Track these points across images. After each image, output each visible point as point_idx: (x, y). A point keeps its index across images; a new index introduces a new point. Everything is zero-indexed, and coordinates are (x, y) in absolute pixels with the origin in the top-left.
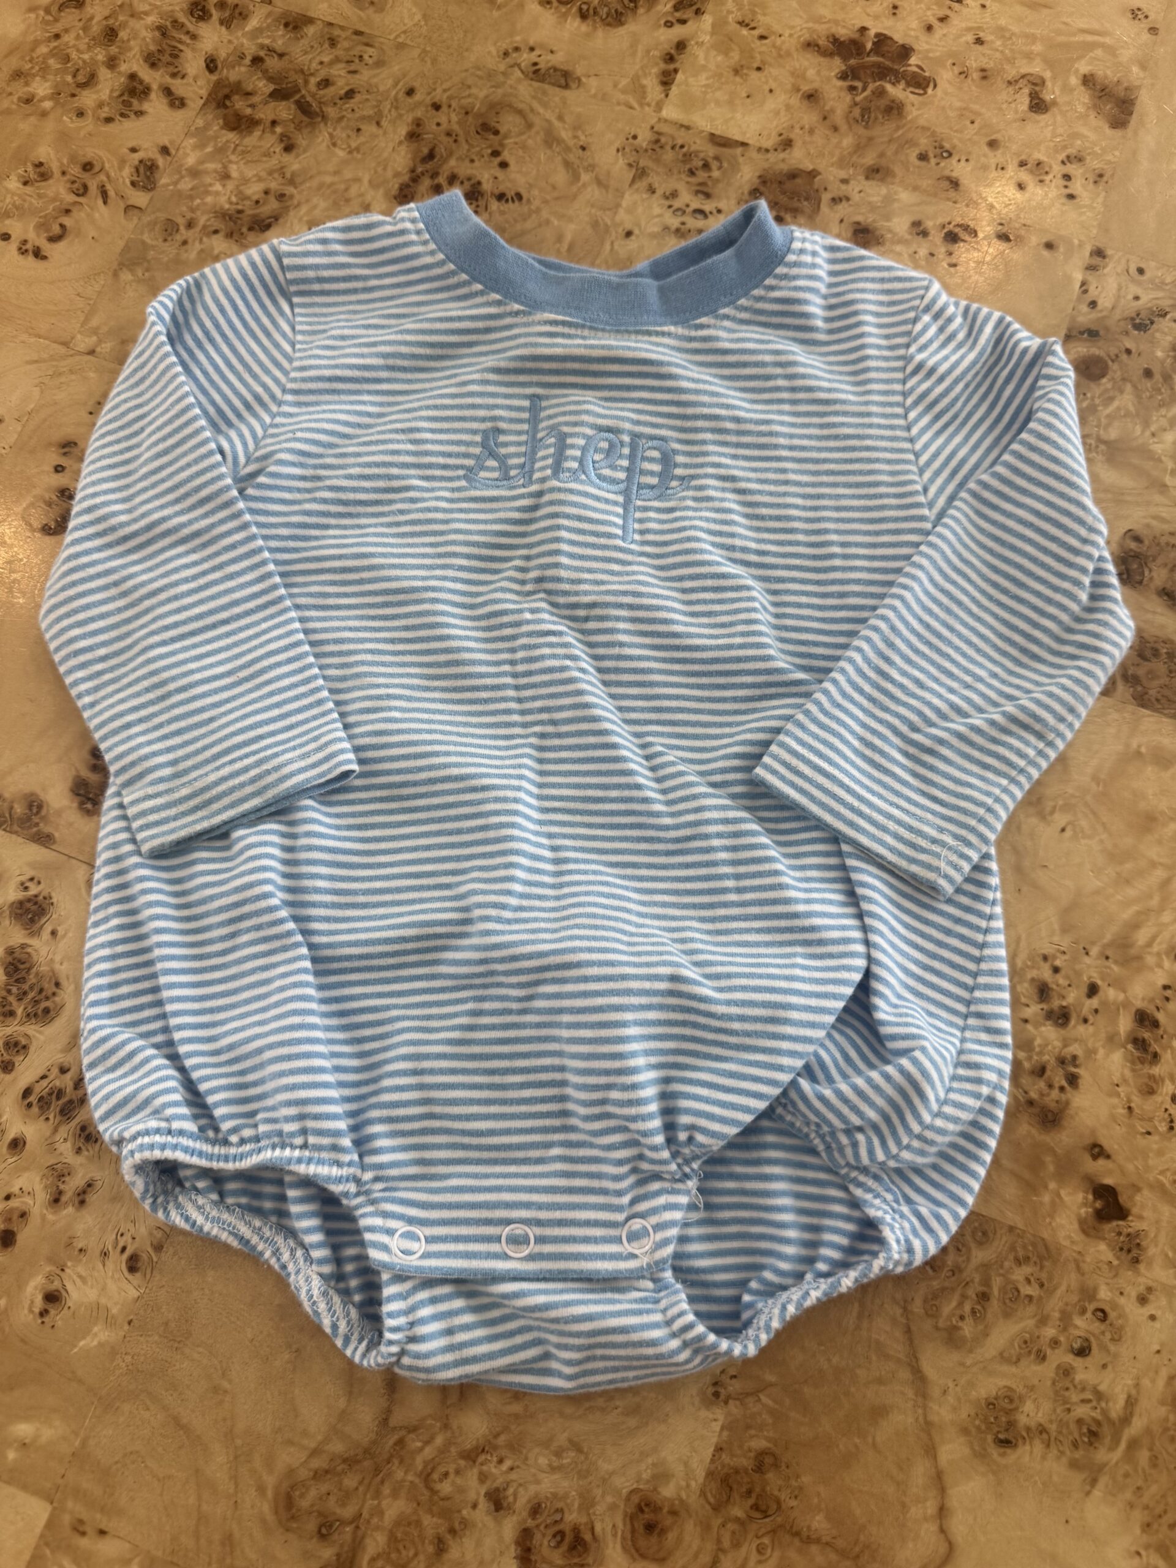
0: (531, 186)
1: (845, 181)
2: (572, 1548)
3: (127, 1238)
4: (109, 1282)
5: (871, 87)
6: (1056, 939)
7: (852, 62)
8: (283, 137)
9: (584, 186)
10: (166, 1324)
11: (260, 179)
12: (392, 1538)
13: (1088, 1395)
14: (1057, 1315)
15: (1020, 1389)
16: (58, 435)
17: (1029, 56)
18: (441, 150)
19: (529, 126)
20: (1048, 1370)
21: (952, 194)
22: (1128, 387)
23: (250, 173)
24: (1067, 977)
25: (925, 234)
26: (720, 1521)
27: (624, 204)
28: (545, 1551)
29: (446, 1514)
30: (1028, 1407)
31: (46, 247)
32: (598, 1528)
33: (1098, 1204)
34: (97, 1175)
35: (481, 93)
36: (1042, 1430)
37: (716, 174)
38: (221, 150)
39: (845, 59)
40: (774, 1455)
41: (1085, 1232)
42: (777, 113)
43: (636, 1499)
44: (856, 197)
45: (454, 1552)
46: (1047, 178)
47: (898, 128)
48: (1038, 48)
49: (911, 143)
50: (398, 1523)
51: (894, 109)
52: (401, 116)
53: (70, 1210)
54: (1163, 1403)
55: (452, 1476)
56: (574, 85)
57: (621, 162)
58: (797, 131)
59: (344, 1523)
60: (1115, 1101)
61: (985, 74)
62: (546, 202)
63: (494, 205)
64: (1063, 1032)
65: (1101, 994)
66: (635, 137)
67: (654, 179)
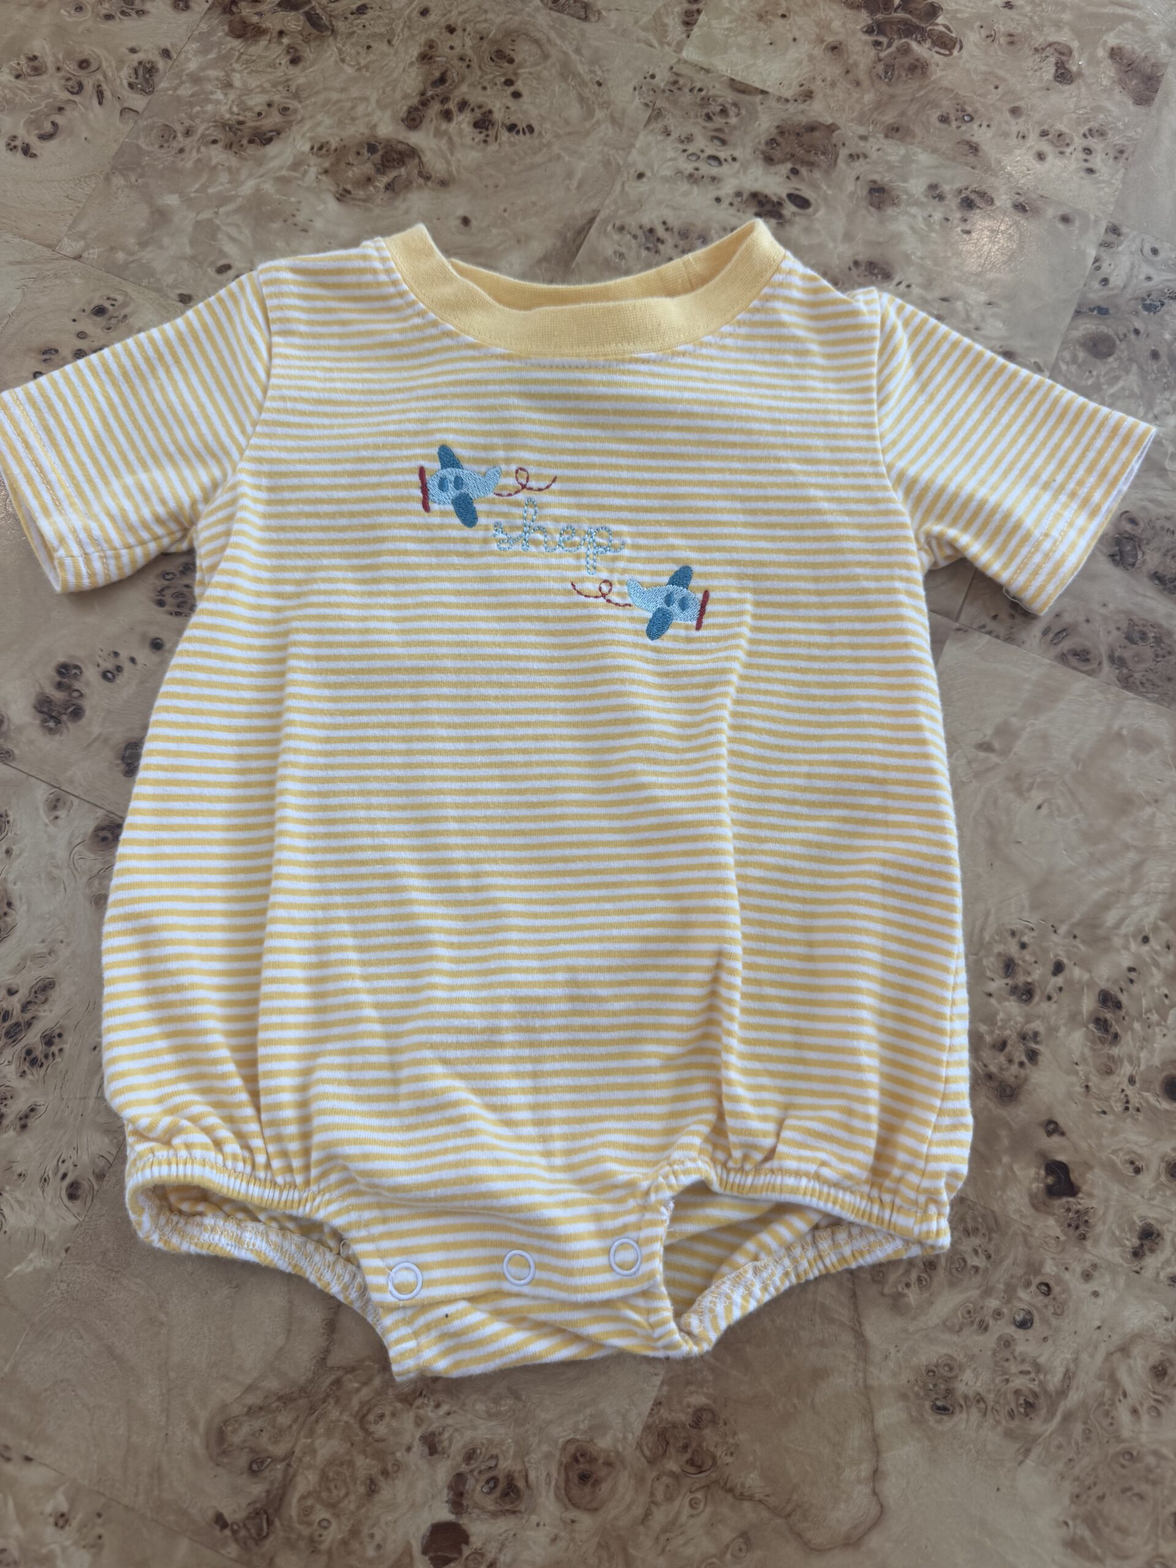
0: (543, 119)
1: (863, 138)
2: (505, 1495)
3: (69, 1164)
4: (48, 1209)
5: (897, 43)
6: (1026, 915)
7: (879, 16)
8: (290, 48)
9: (598, 122)
10: (104, 1253)
11: (264, 91)
12: (324, 1478)
13: (1027, 1367)
14: (1001, 1286)
15: (961, 1358)
16: (41, 340)
17: (1058, 25)
18: (453, 75)
19: (546, 56)
20: (989, 1341)
21: (971, 158)
22: (1135, 367)
23: (253, 83)
24: (1034, 954)
25: (941, 197)
26: (655, 1474)
27: (638, 145)
28: (478, 1497)
29: (380, 1455)
30: (968, 1375)
31: (37, 145)
32: (532, 1476)
33: (1050, 1180)
34: (40, 1100)
35: (496, 20)
36: (980, 1399)
37: (733, 120)
38: (224, 58)
39: (872, 13)
40: (711, 1411)
41: (1035, 1207)
42: (799, 63)
43: (572, 1449)
44: (874, 155)
45: (386, 1492)
46: (1068, 150)
47: (921, 88)
48: (1067, 16)
49: (935, 105)
50: (330, 1463)
51: (918, 68)
52: (413, 36)
53: (11, 1133)
54: (1100, 1377)
55: (387, 1418)
56: (593, 18)
57: (637, 101)
58: (819, 82)
59: (275, 1460)
60: (1074, 1079)
61: (1012, 40)
62: (557, 136)
63: (505, 136)
64: (1026, 1008)
65: (1066, 972)
66: (653, 77)
67: (670, 121)
